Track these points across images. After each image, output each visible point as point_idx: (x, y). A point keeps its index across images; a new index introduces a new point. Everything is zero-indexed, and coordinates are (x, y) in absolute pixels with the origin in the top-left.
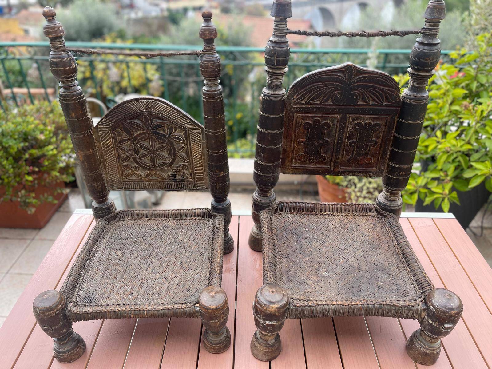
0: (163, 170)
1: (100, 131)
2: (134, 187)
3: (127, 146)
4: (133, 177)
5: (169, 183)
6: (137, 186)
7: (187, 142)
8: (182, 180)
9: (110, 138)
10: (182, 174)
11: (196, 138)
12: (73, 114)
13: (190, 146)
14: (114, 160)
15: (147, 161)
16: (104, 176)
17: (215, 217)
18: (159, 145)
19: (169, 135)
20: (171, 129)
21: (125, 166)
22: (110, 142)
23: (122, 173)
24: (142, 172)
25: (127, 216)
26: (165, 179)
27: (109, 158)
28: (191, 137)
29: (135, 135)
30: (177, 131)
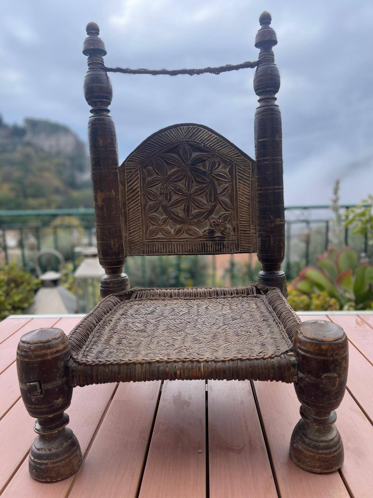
0: (198, 224)
1: (127, 169)
2: (158, 249)
3: (157, 189)
4: (160, 235)
5: (204, 243)
6: (164, 248)
7: (232, 181)
8: (222, 238)
9: (138, 179)
10: (222, 229)
11: (244, 175)
12: (101, 141)
13: (236, 185)
14: (139, 209)
15: (179, 211)
16: (124, 234)
17: (267, 291)
18: (196, 187)
19: (211, 171)
20: (214, 163)
21: (151, 218)
22: (137, 184)
23: (147, 229)
24: (172, 228)
25: (145, 296)
26: (200, 237)
27: (133, 207)
28: (237, 173)
29: (169, 173)
30: (221, 167)
